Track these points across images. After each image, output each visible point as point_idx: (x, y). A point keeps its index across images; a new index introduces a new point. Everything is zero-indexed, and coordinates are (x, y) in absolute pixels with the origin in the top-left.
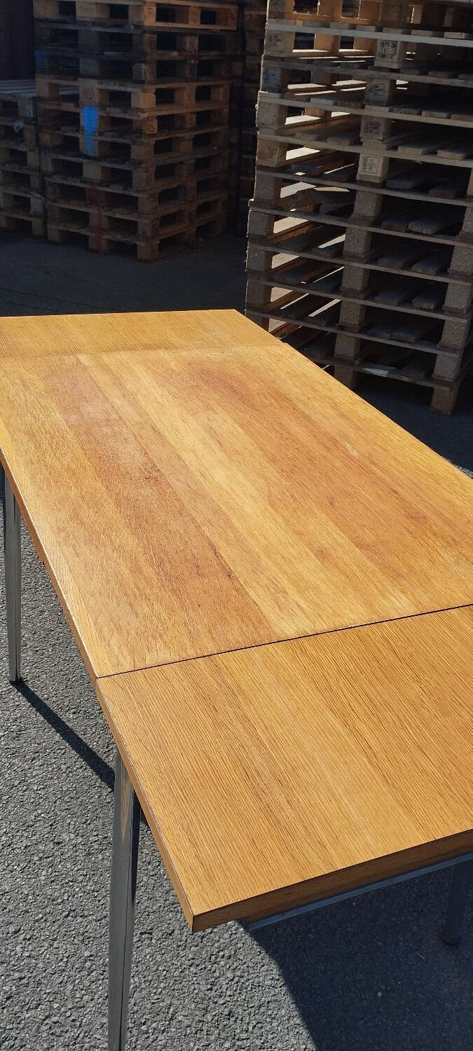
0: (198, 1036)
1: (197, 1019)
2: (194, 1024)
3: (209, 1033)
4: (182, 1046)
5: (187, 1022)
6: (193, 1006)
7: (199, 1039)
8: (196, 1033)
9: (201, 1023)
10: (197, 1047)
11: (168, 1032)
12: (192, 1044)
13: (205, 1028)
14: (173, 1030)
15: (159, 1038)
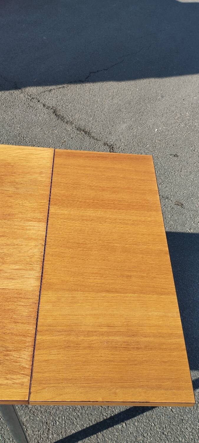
0: (35, 414)
1: (28, 412)
2: (30, 414)
3: (36, 409)
4: (37, 424)
5: (28, 417)
6: (22, 411)
7: (37, 414)
8: (34, 415)
9: (31, 411)
10: (40, 417)
11: (28, 428)
12: (38, 419)
13: (34, 410)
14: (28, 425)
15: (29, 433)
